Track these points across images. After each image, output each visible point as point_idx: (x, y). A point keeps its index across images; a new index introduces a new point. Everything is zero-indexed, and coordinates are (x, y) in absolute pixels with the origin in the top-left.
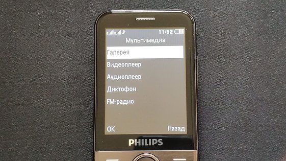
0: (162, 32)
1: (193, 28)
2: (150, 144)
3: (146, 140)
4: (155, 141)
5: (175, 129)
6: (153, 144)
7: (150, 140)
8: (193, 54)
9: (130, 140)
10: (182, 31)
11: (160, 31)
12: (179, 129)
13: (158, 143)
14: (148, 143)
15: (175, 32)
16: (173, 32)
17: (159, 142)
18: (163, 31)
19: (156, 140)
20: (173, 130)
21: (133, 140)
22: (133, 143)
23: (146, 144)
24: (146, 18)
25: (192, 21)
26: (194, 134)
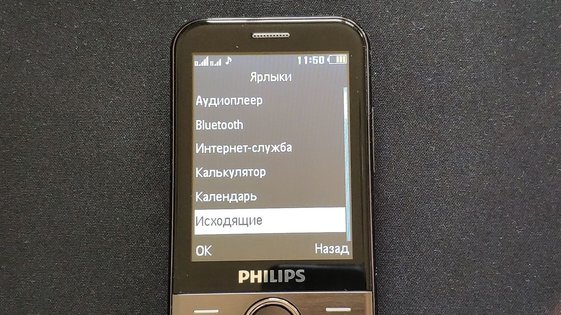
0: (303, 60)
1: (364, 53)
2: (280, 280)
3: (272, 272)
4: (290, 274)
5: (330, 250)
6: (286, 281)
7: (280, 272)
8: (365, 103)
9: (241, 273)
10: (342, 59)
11: (300, 58)
12: (338, 251)
13: (296, 277)
14: (276, 277)
15: (328, 60)
16: (326, 60)
17: (298, 275)
18: (306, 58)
19: (292, 272)
20: (326, 251)
21: (246, 272)
22: (246, 278)
23: (273, 280)
24: (273, 34)
25: (362, 39)
26: (366, 263)
